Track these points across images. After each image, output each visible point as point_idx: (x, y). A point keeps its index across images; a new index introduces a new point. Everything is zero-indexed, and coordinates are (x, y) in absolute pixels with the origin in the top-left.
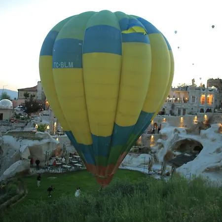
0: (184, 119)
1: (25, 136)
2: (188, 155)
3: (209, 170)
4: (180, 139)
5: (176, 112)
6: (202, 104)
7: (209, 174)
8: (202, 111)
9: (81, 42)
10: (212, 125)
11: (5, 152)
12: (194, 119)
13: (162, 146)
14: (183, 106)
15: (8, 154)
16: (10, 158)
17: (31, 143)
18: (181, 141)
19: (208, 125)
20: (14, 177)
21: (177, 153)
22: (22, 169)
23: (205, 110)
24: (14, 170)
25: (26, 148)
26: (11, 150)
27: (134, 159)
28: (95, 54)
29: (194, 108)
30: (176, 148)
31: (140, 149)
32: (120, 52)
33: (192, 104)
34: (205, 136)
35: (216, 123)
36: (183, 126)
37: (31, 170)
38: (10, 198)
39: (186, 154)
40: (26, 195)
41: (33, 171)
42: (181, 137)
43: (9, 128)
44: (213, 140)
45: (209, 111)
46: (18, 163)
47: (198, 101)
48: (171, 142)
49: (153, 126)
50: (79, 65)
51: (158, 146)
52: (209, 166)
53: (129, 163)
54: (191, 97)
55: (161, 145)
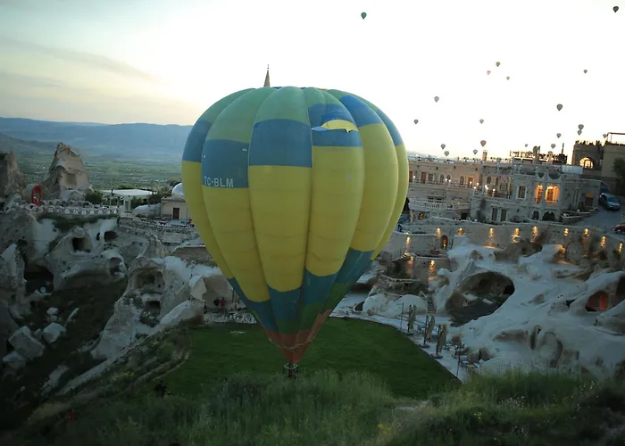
0: (495, 232)
1: (200, 259)
2: (490, 302)
3: (504, 337)
4: (478, 272)
5: (489, 215)
6: (538, 203)
7: (501, 345)
8: (536, 216)
9: (246, 146)
10: (545, 248)
11: (167, 283)
12: (513, 232)
13: (447, 282)
14: (501, 205)
15: (171, 287)
16: (175, 295)
17: (207, 271)
18: (480, 274)
19: (538, 247)
20: (177, 327)
21: (471, 297)
22: (191, 315)
23: (541, 215)
24: (177, 315)
25: (199, 281)
26: (176, 282)
27: (391, 302)
28: (267, 169)
29: (522, 209)
30: (471, 287)
31: (407, 285)
32: (309, 164)
33: (518, 202)
34: (524, 270)
35: (554, 243)
36: (493, 245)
37: (206, 317)
38: (158, 365)
39: (485, 301)
40: (183, 363)
41: (209, 318)
42: (479, 268)
43: (185, 236)
44: (536, 279)
45: (549, 217)
46: (184, 306)
47: (530, 196)
48: (461, 276)
49: (439, 242)
50: (243, 183)
51: (440, 280)
52: (507, 329)
53: (382, 311)
54: (518, 189)
55: (444, 280)
